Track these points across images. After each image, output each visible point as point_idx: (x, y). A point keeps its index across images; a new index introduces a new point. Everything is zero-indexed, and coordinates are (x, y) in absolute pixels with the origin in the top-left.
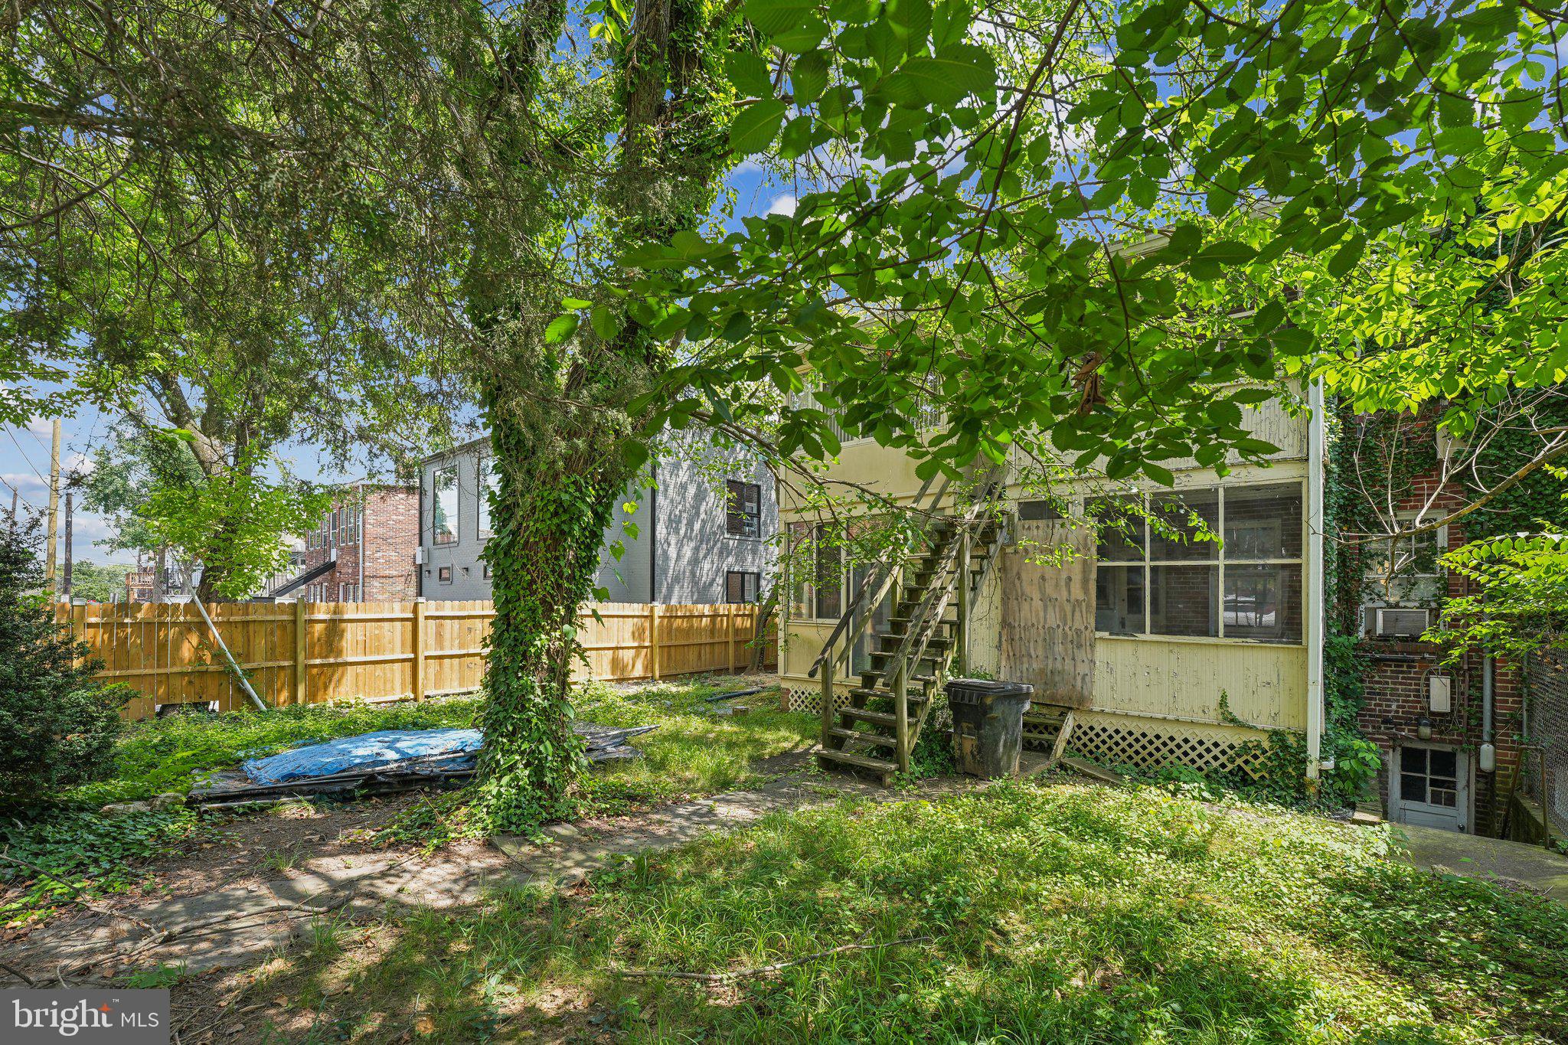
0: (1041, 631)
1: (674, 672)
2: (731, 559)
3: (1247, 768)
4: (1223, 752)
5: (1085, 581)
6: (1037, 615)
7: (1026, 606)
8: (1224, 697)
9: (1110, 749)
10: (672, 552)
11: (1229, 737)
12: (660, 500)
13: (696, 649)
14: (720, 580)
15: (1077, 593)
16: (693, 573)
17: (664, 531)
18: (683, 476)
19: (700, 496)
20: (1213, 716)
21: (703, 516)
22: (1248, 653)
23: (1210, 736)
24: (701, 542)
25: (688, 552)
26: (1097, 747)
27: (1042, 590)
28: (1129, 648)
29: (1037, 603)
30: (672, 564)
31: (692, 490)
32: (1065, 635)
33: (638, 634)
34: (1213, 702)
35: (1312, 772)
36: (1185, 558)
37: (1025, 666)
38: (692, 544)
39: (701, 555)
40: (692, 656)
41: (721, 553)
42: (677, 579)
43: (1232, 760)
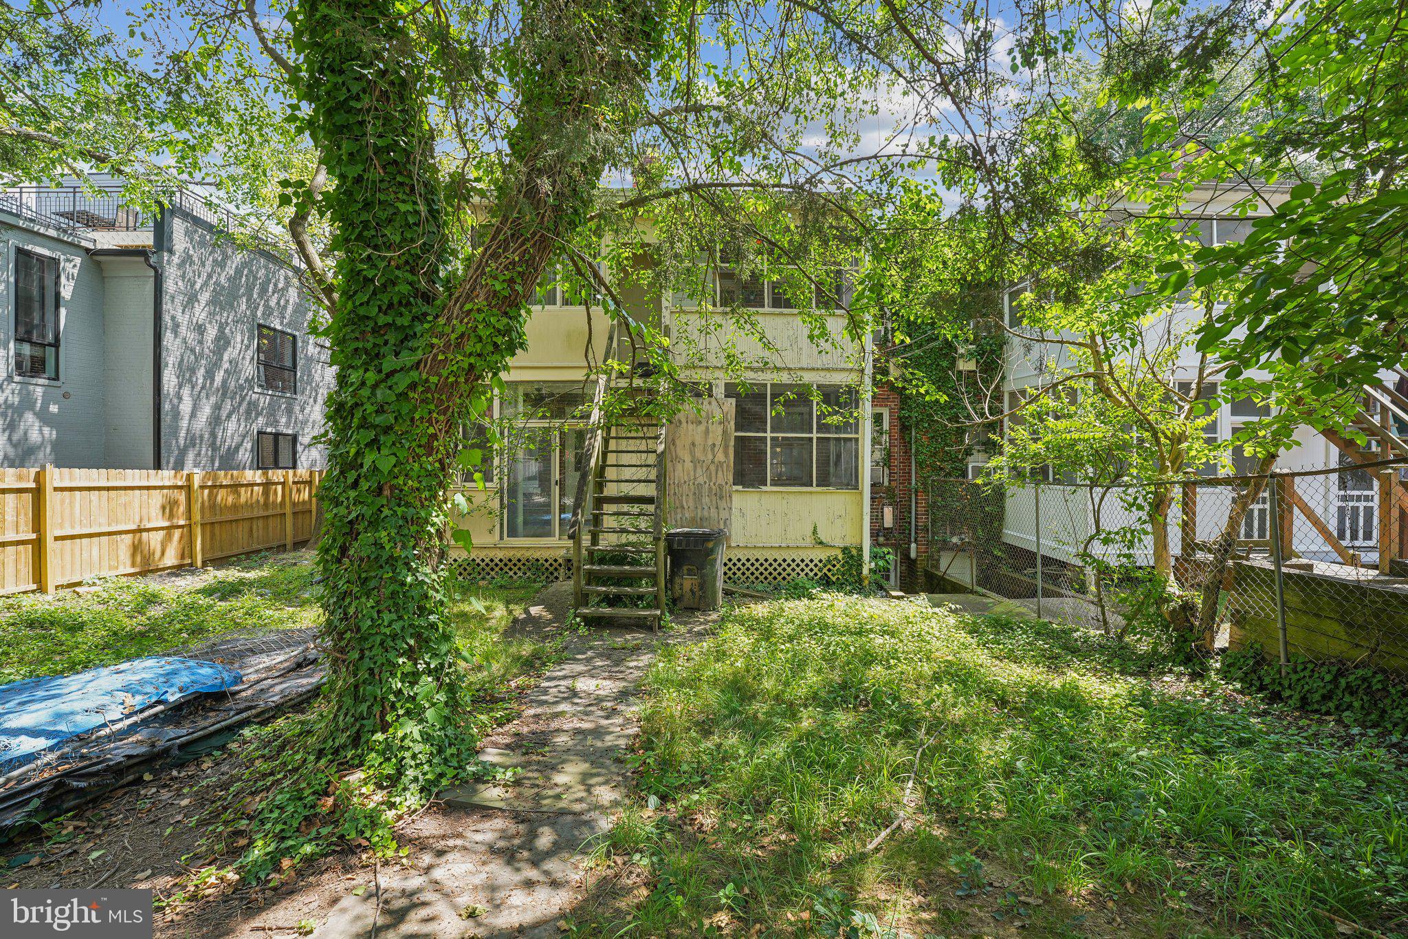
0: (692, 487)
1: (219, 554)
2: (261, 420)
3: (829, 574)
4: (816, 565)
5: (726, 447)
6: (688, 474)
7: (679, 467)
8: (815, 528)
9: (743, 574)
10: (186, 407)
11: (820, 554)
12: (168, 338)
13: (246, 525)
14: (248, 445)
15: (720, 457)
16: (213, 435)
17: (174, 381)
18: (200, 313)
19: (222, 341)
20: (809, 541)
21: (226, 366)
22: (829, 496)
23: (807, 555)
24: (224, 395)
25: (206, 411)
26: (734, 574)
27: (692, 454)
28: (756, 497)
29: (689, 465)
30: (184, 423)
31: (212, 332)
32: (710, 489)
33: (169, 508)
34: (809, 532)
35: (865, 571)
36: (792, 432)
37: (679, 516)
38: (213, 399)
39: (224, 414)
40: (241, 532)
41: (248, 412)
42: (192, 441)
43: (820, 570)
